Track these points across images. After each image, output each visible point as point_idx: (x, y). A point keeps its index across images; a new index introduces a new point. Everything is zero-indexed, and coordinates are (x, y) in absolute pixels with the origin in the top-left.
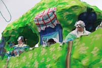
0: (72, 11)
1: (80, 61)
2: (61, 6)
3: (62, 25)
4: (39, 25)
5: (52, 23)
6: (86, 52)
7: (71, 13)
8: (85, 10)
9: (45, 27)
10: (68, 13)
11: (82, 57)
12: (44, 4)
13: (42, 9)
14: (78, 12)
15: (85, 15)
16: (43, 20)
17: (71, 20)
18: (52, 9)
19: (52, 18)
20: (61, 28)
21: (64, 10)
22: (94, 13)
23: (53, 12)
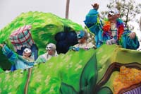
0: (47, 30)
1: (35, 89)
2: (36, 24)
3: (37, 45)
4: (15, 44)
5: (28, 42)
6: (40, 81)
7: (46, 33)
8: (62, 29)
9: (21, 46)
10: (43, 32)
11: (38, 85)
12: (22, 19)
13: (19, 25)
14: (53, 32)
15: (62, 34)
16: (18, 39)
17: (46, 40)
18: (28, 26)
19: (27, 37)
20: (37, 49)
21: (39, 29)
22: (74, 32)
23: (28, 31)
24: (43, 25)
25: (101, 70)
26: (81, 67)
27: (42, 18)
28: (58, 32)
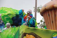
0: (8, 16)
3: (4, 23)
7: (8, 17)
8: (15, 16)
10: (6, 17)
15: (15, 18)
24: (6, 14)
25: (20, 36)
26: (14, 34)
27: (6, 11)
28: (13, 17)
